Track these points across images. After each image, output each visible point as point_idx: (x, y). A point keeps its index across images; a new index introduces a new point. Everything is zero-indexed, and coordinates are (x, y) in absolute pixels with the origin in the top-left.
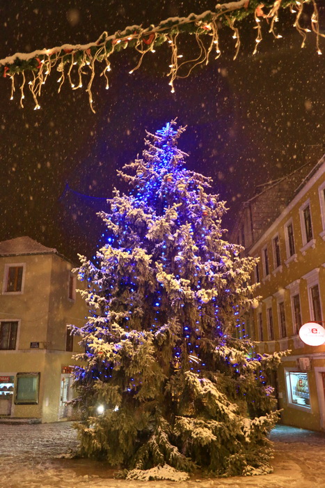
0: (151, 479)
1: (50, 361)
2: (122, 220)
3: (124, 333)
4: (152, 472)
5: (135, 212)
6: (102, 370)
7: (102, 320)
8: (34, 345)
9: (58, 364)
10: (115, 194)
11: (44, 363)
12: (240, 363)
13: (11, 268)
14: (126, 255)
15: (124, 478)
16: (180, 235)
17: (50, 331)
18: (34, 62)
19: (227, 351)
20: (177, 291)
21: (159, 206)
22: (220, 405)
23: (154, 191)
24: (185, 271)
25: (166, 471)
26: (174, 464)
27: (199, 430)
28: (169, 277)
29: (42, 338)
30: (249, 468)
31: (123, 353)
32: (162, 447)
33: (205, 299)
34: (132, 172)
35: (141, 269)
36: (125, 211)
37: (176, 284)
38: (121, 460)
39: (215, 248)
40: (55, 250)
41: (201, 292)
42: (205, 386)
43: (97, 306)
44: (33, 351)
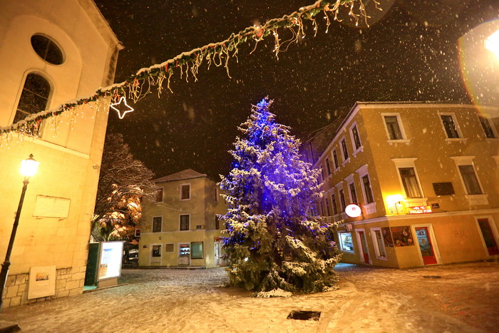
0: (271, 296)
1: (208, 235)
2: (243, 154)
3: (249, 217)
4: (271, 293)
5: (249, 149)
6: (238, 238)
7: (236, 210)
8: (199, 227)
9: (212, 237)
10: (237, 140)
11: (204, 237)
12: (316, 229)
13: (183, 186)
14: (246, 173)
15: (256, 296)
16: (275, 159)
17: (206, 219)
18: (193, 56)
19: (308, 223)
20: (277, 191)
21: (262, 144)
22: (307, 253)
23: (259, 136)
24: (281, 179)
25: (279, 292)
26: (283, 288)
27: (296, 268)
28: (272, 183)
29: (203, 223)
30: (326, 287)
31: (249, 228)
32: (275, 279)
33: (294, 194)
34: (245, 127)
35: (255, 180)
36: (244, 149)
37: (276, 187)
38: (253, 287)
39: (296, 165)
40: (205, 175)
41: (291, 190)
42: (297, 243)
43: (232, 202)
44: (198, 231)
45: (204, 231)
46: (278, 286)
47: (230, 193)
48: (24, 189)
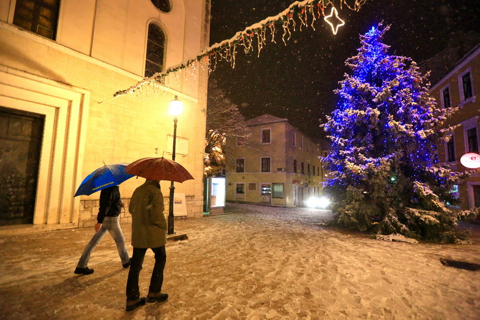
0: (393, 240)
1: (288, 177)
2: (355, 92)
3: (366, 159)
4: (392, 237)
5: (363, 86)
7: (348, 152)
8: (280, 170)
9: (291, 179)
10: (346, 77)
12: (446, 177)
13: (263, 131)
14: (363, 112)
15: (375, 238)
16: (398, 97)
17: (287, 162)
19: (436, 170)
20: (404, 133)
21: (377, 81)
22: (435, 202)
23: (370, 71)
24: (405, 118)
25: (399, 237)
26: (404, 233)
27: (425, 216)
28: (397, 123)
29: (283, 166)
30: (458, 240)
32: (395, 224)
33: (424, 136)
34: (356, 61)
35: (373, 121)
36: (356, 87)
37: (403, 127)
38: (366, 229)
39: (423, 103)
40: (286, 119)
41: (420, 132)
42: (426, 191)
43: (343, 144)
44: (279, 173)
45: (285, 173)
46: (398, 230)
47: (340, 135)
48: (175, 126)
